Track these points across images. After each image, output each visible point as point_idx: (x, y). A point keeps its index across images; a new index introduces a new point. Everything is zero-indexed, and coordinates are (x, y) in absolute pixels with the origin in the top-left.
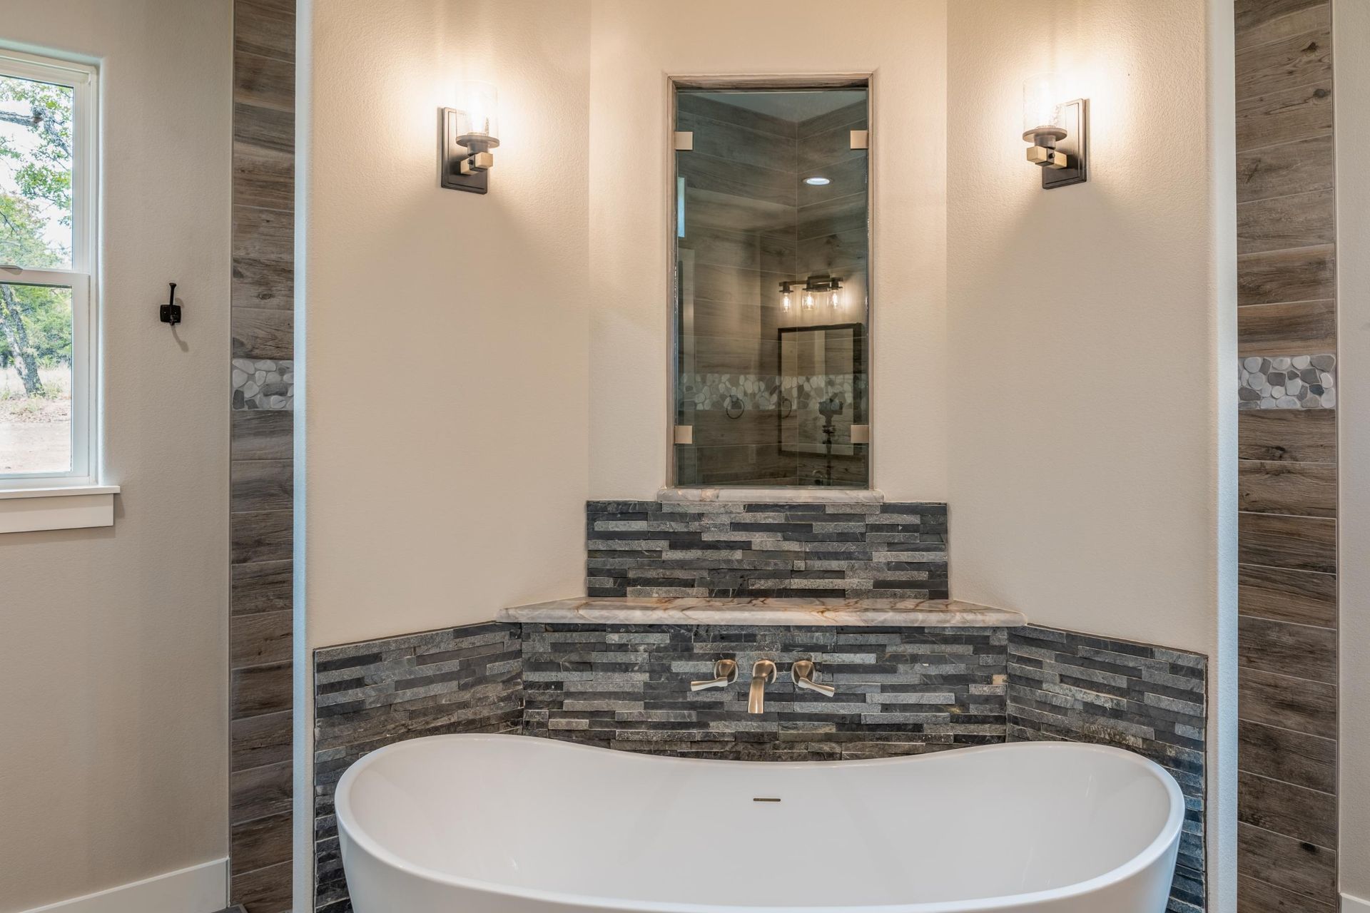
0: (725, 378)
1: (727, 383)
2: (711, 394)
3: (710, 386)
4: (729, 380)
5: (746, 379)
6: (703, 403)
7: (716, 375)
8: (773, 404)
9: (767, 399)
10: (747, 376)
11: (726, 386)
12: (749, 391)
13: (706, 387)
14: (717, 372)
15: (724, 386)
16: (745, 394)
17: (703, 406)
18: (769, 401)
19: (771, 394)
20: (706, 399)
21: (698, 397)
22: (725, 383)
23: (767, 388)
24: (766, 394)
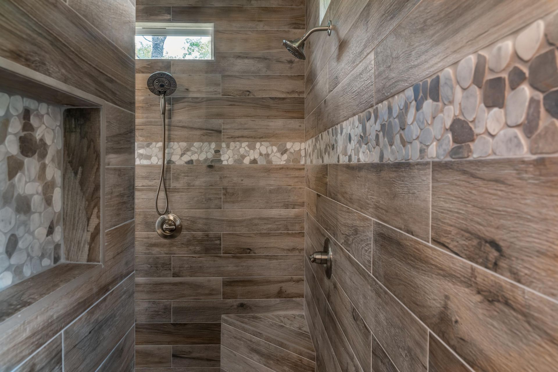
0: (244, 144)
1: (246, 148)
2: (234, 155)
3: (233, 150)
4: (248, 146)
5: (261, 145)
6: (227, 160)
7: (238, 143)
8: (284, 161)
9: (279, 158)
10: (263, 143)
11: (245, 150)
12: (264, 152)
13: (230, 151)
14: (238, 141)
15: (243, 149)
16: (261, 154)
17: (228, 162)
18: (281, 159)
19: (282, 154)
20: (229, 158)
21: (224, 157)
22: (244, 148)
23: (279, 151)
24: (278, 154)
